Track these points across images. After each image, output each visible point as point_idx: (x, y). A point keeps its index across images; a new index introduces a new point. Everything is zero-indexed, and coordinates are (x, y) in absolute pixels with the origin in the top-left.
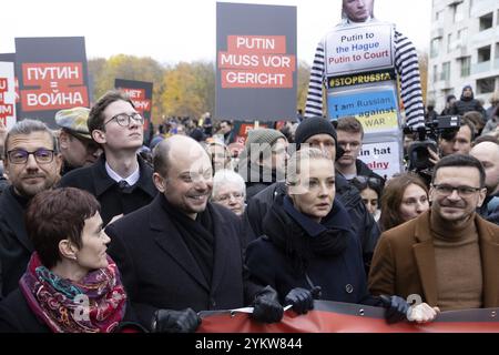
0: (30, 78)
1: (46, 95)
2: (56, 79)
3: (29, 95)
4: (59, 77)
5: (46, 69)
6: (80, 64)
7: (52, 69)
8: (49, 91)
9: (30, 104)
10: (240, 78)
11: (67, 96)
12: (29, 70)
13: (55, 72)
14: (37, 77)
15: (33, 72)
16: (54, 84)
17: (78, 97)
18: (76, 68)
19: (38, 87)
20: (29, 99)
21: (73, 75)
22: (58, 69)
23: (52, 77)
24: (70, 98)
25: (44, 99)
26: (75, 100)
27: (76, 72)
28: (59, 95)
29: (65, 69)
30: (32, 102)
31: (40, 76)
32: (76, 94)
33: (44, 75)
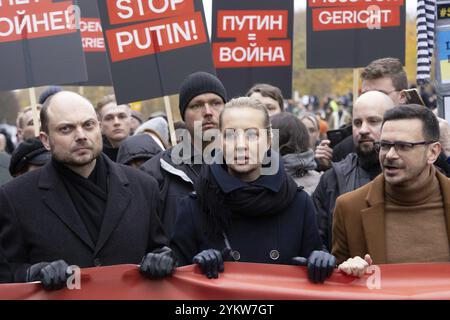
0: (225, 28)
1: (241, 49)
2: (255, 30)
3: (222, 49)
4: (259, 27)
5: (245, 18)
6: (285, 12)
7: (251, 18)
8: (246, 44)
9: (222, 59)
10: (335, 17)
11: (266, 51)
12: (225, 18)
13: (255, 21)
14: (233, 28)
15: (229, 21)
16: (252, 37)
17: (279, 53)
18: (280, 17)
19: (234, 40)
20: (222, 54)
21: (276, 26)
22: (259, 18)
23: (251, 28)
24: (269, 54)
25: (239, 54)
26: (275, 56)
27: (280, 22)
28: (256, 50)
29: (267, 17)
30: (225, 57)
31: (237, 26)
32: (277, 49)
33: (241, 24)
